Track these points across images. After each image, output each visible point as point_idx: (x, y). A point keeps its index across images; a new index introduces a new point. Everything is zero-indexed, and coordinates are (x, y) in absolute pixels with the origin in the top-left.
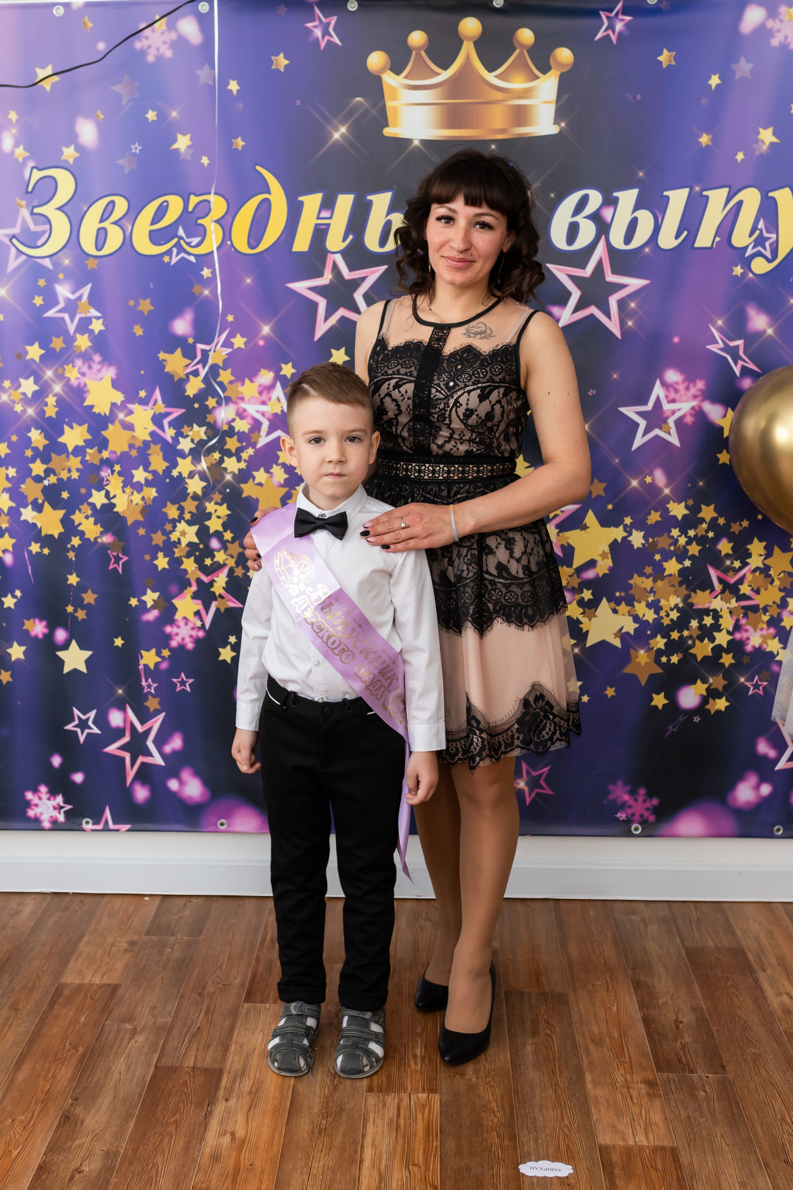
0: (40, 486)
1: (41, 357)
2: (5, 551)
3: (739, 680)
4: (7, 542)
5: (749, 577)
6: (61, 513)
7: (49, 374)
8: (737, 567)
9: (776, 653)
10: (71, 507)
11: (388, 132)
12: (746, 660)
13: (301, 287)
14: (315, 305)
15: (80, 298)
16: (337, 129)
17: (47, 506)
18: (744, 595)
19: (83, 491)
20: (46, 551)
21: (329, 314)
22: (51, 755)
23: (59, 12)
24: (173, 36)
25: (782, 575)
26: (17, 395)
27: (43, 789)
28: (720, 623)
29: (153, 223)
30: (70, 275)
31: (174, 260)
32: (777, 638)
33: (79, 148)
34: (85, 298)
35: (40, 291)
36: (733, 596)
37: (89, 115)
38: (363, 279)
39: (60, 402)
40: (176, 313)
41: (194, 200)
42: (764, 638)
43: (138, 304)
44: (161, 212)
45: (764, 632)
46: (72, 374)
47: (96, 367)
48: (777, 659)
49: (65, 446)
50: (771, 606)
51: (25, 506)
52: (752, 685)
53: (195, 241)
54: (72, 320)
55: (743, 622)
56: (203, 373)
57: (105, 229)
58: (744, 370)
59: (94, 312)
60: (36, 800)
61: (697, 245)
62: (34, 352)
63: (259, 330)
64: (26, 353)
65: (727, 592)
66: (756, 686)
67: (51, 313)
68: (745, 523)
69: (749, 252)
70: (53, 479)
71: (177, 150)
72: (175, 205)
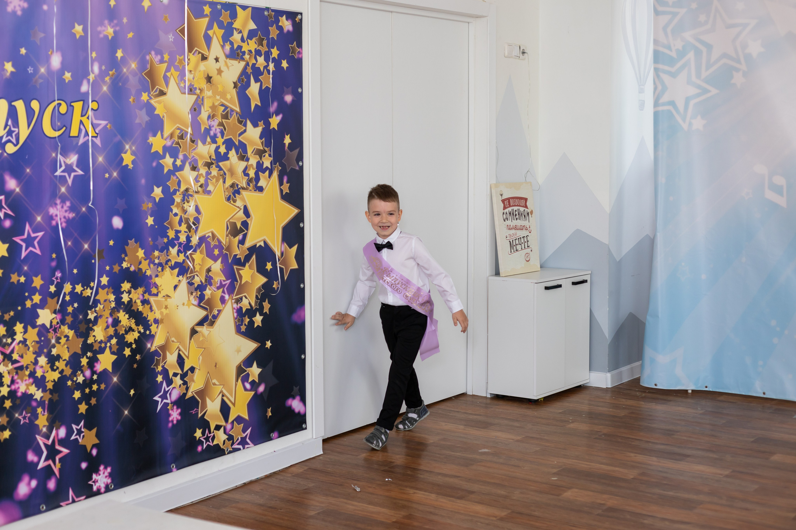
3: (15, 415)
5: (17, 348)
8: (9, 343)
9: (33, 394)
12: (18, 402)
18: (15, 360)
25: (33, 343)
28: (3, 381)
32: (34, 385)
36: (9, 362)
42: (27, 385)
45: (27, 382)
48: (34, 397)
50: (30, 365)
52: (22, 418)
55: (16, 377)
58: (6, 215)
65: (6, 360)
66: (24, 418)
68: (12, 313)
69: (4, 140)
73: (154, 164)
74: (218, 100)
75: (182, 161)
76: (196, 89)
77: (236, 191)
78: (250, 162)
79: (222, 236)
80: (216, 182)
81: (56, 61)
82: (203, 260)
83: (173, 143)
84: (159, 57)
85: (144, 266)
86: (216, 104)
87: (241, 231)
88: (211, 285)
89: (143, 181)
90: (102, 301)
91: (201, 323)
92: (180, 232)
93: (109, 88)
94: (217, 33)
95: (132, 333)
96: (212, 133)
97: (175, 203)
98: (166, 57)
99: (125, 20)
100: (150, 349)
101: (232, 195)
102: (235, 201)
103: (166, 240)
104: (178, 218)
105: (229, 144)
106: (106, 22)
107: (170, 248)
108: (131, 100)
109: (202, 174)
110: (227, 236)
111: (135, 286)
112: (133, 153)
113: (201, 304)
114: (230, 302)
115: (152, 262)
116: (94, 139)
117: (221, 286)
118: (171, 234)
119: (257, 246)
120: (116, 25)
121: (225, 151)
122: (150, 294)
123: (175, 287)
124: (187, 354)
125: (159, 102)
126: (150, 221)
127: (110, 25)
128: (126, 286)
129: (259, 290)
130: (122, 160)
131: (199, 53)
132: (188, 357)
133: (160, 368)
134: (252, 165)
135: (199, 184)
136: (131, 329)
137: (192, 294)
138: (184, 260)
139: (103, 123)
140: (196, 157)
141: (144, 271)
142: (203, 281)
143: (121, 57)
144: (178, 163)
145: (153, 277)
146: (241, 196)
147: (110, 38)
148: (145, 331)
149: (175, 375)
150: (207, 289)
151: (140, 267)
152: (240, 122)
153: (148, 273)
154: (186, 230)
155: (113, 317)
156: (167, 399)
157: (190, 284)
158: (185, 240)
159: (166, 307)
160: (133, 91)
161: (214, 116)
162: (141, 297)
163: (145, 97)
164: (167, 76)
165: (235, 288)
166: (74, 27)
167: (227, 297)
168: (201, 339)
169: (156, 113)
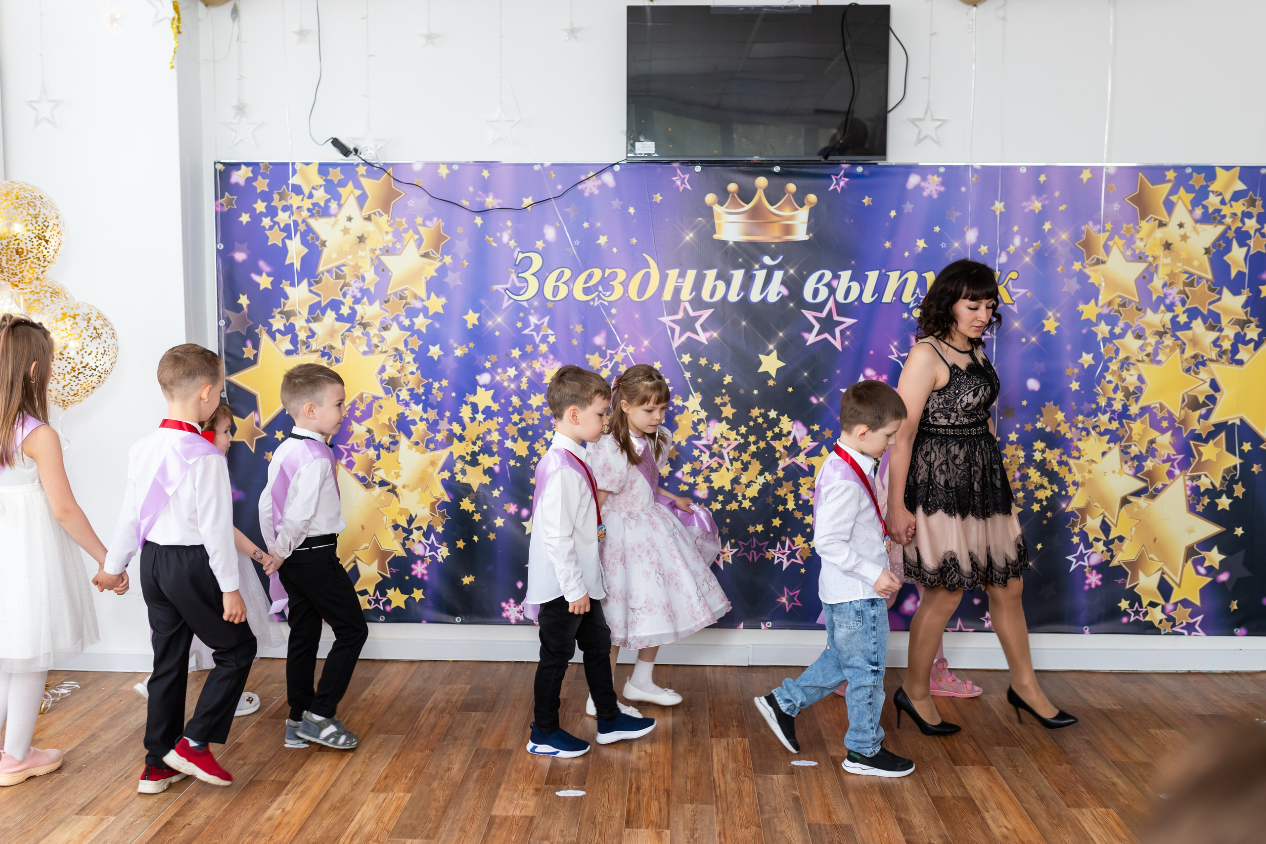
0: (516, 428)
1: (520, 356)
2: (495, 464)
4: (497, 459)
6: (528, 443)
7: (524, 365)
10: (533, 440)
11: (716, 237)
13: (666, 319)
14: (673, 331)
15: (543, 324)
16: (688, 235)
17: (520, 439)
19: (541, 431)
20: (518, 465)
21: (681, 335)
22: (517, 581)
23: (536, 168)
24: (599, 182)
26: (505, 377)
27: (512, 601)
29: (586, 282)
30: (537, 310)
31: (596, 304)
33: (545, 242)
34: (545, 324)
35: (521, 320)
37: (552, 224)
38: (701, 316)
39: (530, 381)
40: (596, 333)
41: (608, 271)
43: (575, 327)
44: (590, 276)
46: (537, 365)
47: (550, 362)
49: (531, 405)
51: (507, 439)
53: (608, 293)
54: (538, 335)
56: (610, 366)
57: (558, 286)
59: (550, 332)
60: (507, 607)
61: (884, 301)
62: (516, 353)
63: (642, 343)
64: (511, 353)
67: (526, 332)
69: (913, 305)
70: (524, 424)
71: (599, 244)
72: (598, 274)
73: (1084, 331)
74: (1179, 267)
75: (1122, 329)
76: (1148, 256)
77: (1199, 362)
78: (1224, 333)
79: (1176, 408)
80: (1170, 351)
81: (971, 236)
82: (1144, 430)
83: (1111, 311)
84: (1098, 227)
85: (1064, 429)
86: (1177, 271)
87: (1204, 405)
88: (1154, 456)
89: (1069, 347)
90: (1009, 456)
91: (1138, 493)
92: (1114, 399)
93: (1033, 258)
94: (1183, 198)
95: (1043, 491)
96: (1168, 301)
97: (1110, 371)
98: (1109, 226)
99: (1057, 194)
100: (1065, 509)
101: (1193, 367)
102: (1197, 373)
103: (1094, 406)
104: (1112, 386)
105: (1193, 314)
106: (1033, 197)
107: (1099, 414)
108: (1059, 269)
109: (1150, 344)
110: (1182, 408)
111: (1051, 446)
112: (1057, 320)
113: (1139, 475)
114: (1182, 477)
115: (1073, 425)
116: (1010, 306)
117: (1169, 459)
118: (1103, 402)
119: (1230, 422)
120: (1046, 199)
121: (1187, 320)
122: (1070, 456)
123: (1104, 454)
124: (1115, 522)
125: (1095, 271)
126: (1075, 386)
127: (1037, 199)
128: (1039, 445)
129: (1227, 471)
130: (1043, 326)
131: (1156, 219)
132: (1116, 526)
133: (1077, 530)
134: (1227, 337)
135: (1145, 353)
136: (1042, 487)
137: (1126, 462)
138: (1117, 429)
139: (1022, 291)
140: (1142, 325)
141: (1063, 433)
142: (1144, 452)
143: (1049, 230)
144: (1117, 330)
145: (1075, 440)
146: (1207, 368)
147: (1037, 211)
148: (1060, 491)
149: (1097, 540)
150: (1149, 461)
151: (1059, 429)
152: (1213, 290)
153: (1069, 436)
154: (1123, 398)
155: (1022, 472)
156: (1084, 561)
157: (1124, 451)
158: (1120, 407)
159: (1090, 472)
160: (1063, 261)
161: (1171, 284)
162: (1058, 458)
163: (1077, 266)
164: (1108, 245)
165: (1191, 464)
166: (994, 204)
167: (1177, 472)
168: (1136, 510)
169: (1090, 281)
